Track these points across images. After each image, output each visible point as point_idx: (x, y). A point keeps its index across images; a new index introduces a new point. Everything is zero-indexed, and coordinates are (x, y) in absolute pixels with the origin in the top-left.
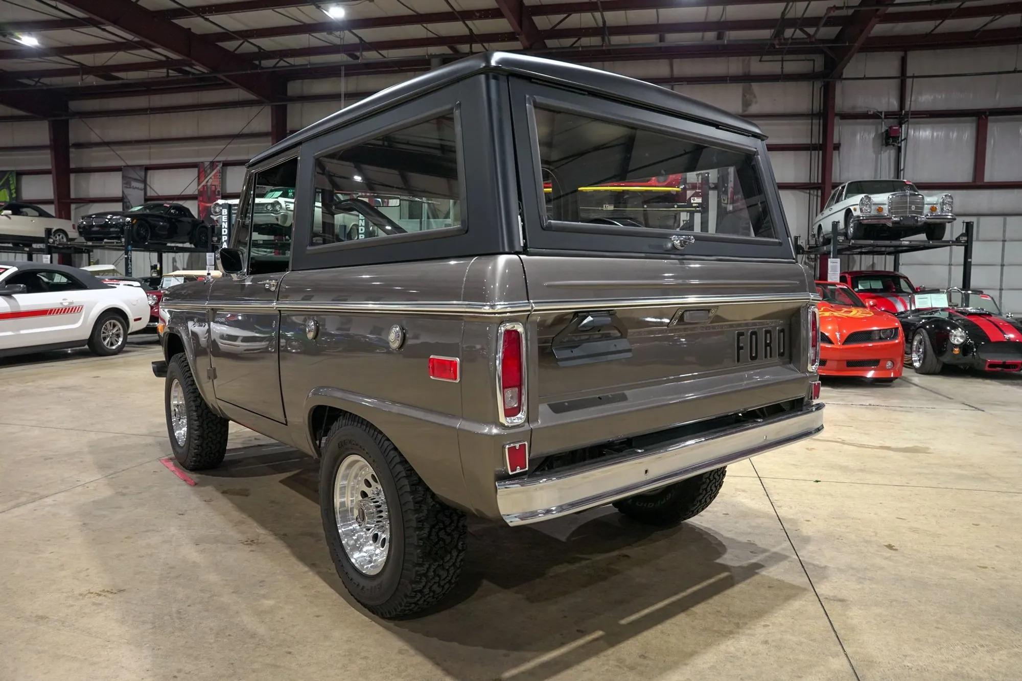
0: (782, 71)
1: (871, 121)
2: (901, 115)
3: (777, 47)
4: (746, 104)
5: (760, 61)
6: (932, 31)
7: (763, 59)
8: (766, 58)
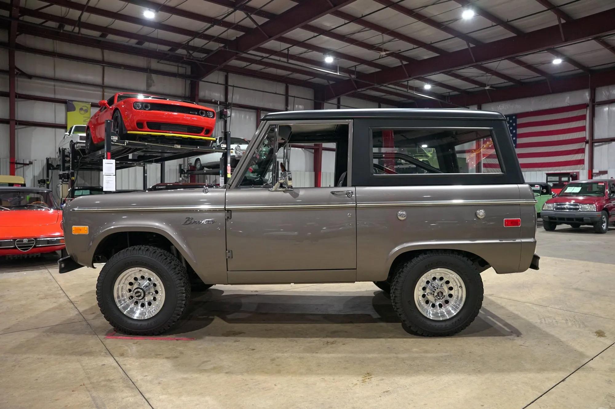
0: (178, 72)
1: (212, 105)
2: (227, 104)
3: (185, 59)
4: (149, 85)
5: (158, 62)
6: (245, 67)
7: (160, 62)
8: (162, 61)
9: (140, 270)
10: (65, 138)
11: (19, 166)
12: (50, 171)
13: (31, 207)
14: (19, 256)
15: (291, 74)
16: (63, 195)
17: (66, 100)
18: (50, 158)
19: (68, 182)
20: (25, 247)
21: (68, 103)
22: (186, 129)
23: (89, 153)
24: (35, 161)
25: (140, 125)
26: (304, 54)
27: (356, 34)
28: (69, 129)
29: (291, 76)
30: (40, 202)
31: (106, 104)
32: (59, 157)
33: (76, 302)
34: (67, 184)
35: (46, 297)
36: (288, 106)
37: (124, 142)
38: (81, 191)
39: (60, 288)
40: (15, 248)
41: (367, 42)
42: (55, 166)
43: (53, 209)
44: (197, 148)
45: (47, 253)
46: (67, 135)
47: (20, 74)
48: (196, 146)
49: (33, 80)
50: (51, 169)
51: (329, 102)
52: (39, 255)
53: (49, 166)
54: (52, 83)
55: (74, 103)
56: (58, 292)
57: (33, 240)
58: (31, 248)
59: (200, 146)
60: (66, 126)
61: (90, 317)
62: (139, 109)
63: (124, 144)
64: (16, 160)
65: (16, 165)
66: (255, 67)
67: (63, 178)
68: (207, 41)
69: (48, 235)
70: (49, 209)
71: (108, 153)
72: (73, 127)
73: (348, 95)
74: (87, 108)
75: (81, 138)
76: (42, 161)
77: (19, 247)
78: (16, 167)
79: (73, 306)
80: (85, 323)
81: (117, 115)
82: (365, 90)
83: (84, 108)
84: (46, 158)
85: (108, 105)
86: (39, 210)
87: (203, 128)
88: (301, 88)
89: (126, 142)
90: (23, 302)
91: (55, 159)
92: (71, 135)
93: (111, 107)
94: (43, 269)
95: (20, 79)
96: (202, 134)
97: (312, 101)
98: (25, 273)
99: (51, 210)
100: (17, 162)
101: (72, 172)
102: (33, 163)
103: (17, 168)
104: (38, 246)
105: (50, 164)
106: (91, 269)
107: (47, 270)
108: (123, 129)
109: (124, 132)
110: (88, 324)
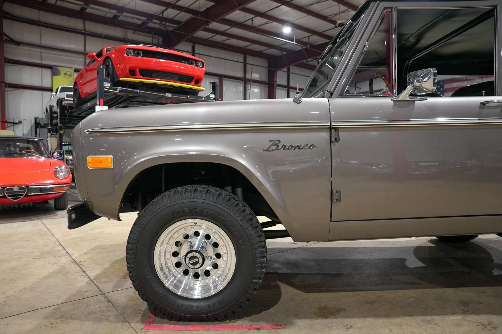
6: (210, 38)
7: (135, 33)
8: (137, 32)
9: (195, 223)
10: (52, 98)
11: (9, 125)
12: (38, 129)
13: (21, 155)
14: (9, 206)
15: (250, 45)
16: (52, 148)
17: (52, 65)
18: (38, 118)
19: (56, 136)
20: (16, 195)
21: (53, 68)
22: (177, 78)
23: (77, 107)
24: (24, 121)
25: (132, 73)
26: (264, 25)
27: (313, 6)
28: (54, 90)
29: (250, 48)
30: (30, 150)
31: (95, 56)
32: (46, 117)
33: (81, 263)
34: (56, 137)
35: (42, 255)
36: (246, 74)
37: (117, 89)
38: (67, 146)
39: (58, 244)
40: (4, 197)
41: (322, 13)
42: (43, 125)
43: (44, 157)
44: (187, 97)
45: (39, 203)
46: (53, 95)
47: (8, 41)
48: (186, 96)
49: (21, 47)
50: (38, 128)
51: (282, 70)
52: (31, 204)
53: (37, 125)
54: (39, 50)
55: (59, 68)
56: (56, 249)
57: (24, 189)
58: (22, 197)
59: (190, 96)
60: (52, 89)
61: (107, 287)
62: (132, 56)
63: (117, 91)
64: (6, 120)
65: (6, 124)
66: (219, 38)
67: (52, 132)
68: (179, 12)
69: (41, 182)
70: (41, 157)
71: (100, 99)
72: (59, 87)
73: (295, 66)
74: (71, 72)
75: (68, 96)
76: (30, 120)
77: (9, 196)
78: (6, 126)
79: (78, 268)
80: (102, 298)
81: (108, 64)
82: (311, 61)
83: (68, 73)
84: (34, 117)
85: (96, 57)
86: (30, 157)
87: (193, 78)
88: (258, 58)
89: (118, 89)
90: (14, 264)
91: (42, 119)
92: (57, 95)
93: (99, 59)
94: (37, 219)
95: (8, 45)
96: (193, 83)
97: (267, 69)
98: (16, 225)
99: (42, 158)
100: (8, 121)
101: (60, 126)
102: (22, 122)
103: (8, 127)
104: (30, 194)
105: (38, 123)
106: (114, 222)
107: (40, 221)
108: (115, 76)
109: (116, 80)
110: (109, 301)
